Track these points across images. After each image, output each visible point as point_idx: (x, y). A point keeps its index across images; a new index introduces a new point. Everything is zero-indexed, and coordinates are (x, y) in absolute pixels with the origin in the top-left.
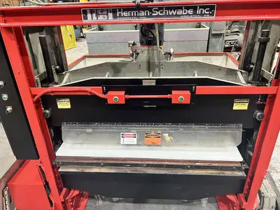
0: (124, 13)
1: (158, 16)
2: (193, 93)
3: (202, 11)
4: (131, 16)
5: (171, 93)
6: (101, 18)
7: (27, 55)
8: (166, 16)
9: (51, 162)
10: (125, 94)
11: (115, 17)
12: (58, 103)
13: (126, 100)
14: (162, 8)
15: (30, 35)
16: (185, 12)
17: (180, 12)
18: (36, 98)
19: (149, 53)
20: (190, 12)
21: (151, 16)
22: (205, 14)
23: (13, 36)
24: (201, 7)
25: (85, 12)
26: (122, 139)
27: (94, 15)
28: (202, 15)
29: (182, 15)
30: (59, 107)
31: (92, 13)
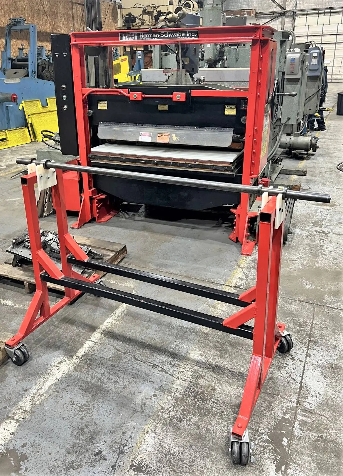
0: (144, 36)
1: (164, 38)
3: (190, 34)
4: (148, 38)
6: (130, 39)
7: (84, 66)
9: (87, 156)
10: (142, 94)
11: (138, 38)
12: (99, 105)
13: (143, 98)
14: (166, 33)
15: (88, 57)
16: (180, 35)
17: (177, 35)
18: (84, 96)
19: (177, 76)
20: (183, 35)
21: (160, 38)
22: (192, 36)
23: (78, 50)
24: (189, 32)
25: (121, 36)
26: (140, 137)
27: (126, 37)
28: (190, 37)
29: (178, 37)
30: (99, 108)
31: (125, 36)
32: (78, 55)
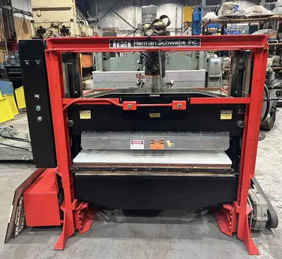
0: (139, 43)
1: (162, 45)
2: (188, 103)
3: (191, 42)
4: (143, 45)
5: (172, 102)
6: (122, 46)
8: (167, 45)
10: (137, 103)
11: (132, 45)
12: (81, 114)
13: (138, 107)
14: (165, 40)
16: (180, 43)
17: (177, 43)
18: (66, 107)
19: (153, 81)
20: (184, 43)
21: (157, 45)
22: (193, 44)
23: (57, 57)
24: (191, 40)
25: (112, 42)
26: (132, 145)
27: (118, 44)
28: (191, 45)
29: (178, 45)
30: (81, 117)
31: (116, 43)
32: (58, 63)
